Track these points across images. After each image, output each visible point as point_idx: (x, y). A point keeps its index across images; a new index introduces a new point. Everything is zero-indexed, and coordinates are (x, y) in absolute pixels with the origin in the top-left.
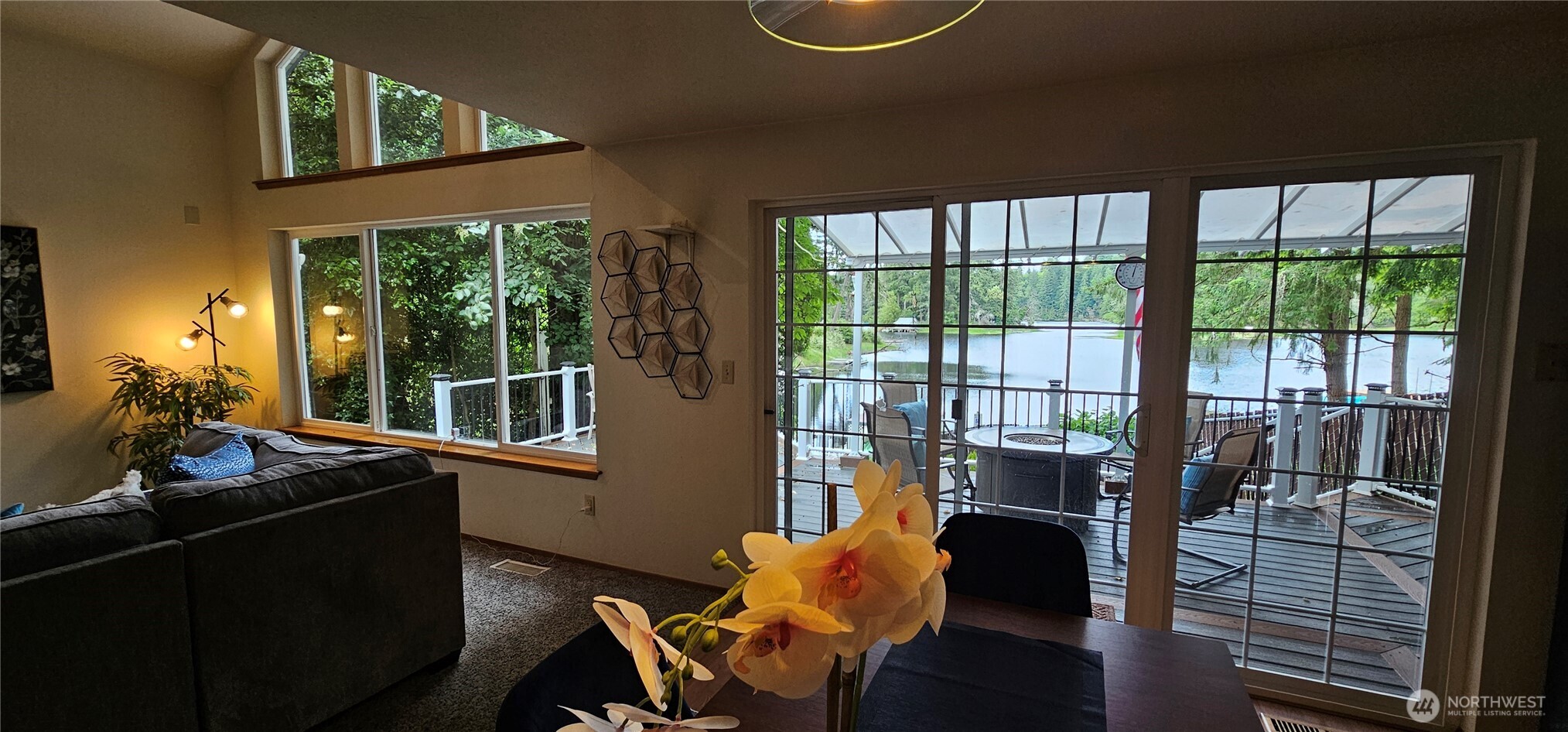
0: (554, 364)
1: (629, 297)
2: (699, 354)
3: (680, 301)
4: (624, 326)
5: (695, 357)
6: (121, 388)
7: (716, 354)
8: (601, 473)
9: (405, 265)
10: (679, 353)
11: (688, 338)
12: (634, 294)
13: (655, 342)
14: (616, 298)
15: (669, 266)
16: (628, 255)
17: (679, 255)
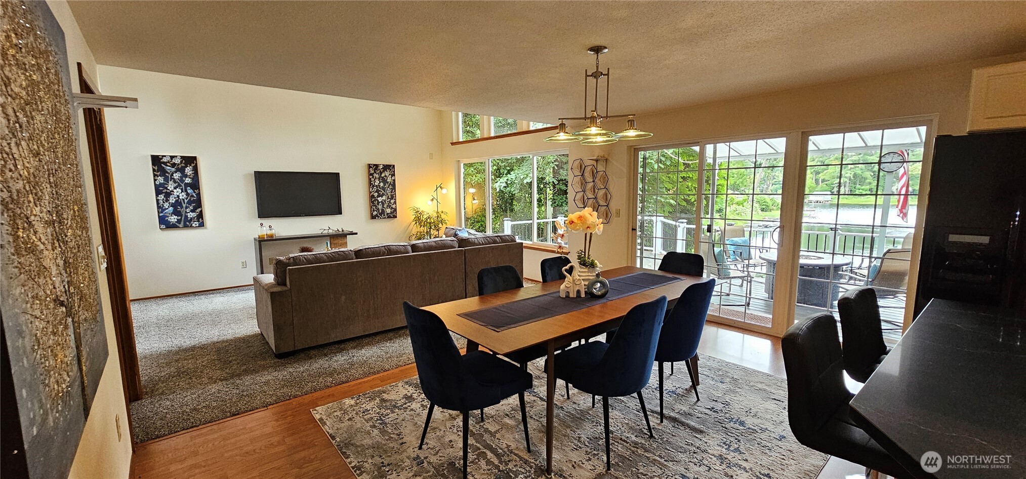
0: (555, 217)
1: (582, 184)
2: (607, 206)
3: (601, 185)
4: (580, 195)
5: (606, 207)
6: (415, 218)
7: (613, 206)
8: (569, 252)
10: (599, 206)
11: (602, 200)
12: (584, 183)
13: (590, 201)
14: (577, 185)
15: (597, 172)
16: (582, 168)
17: (601, 168)
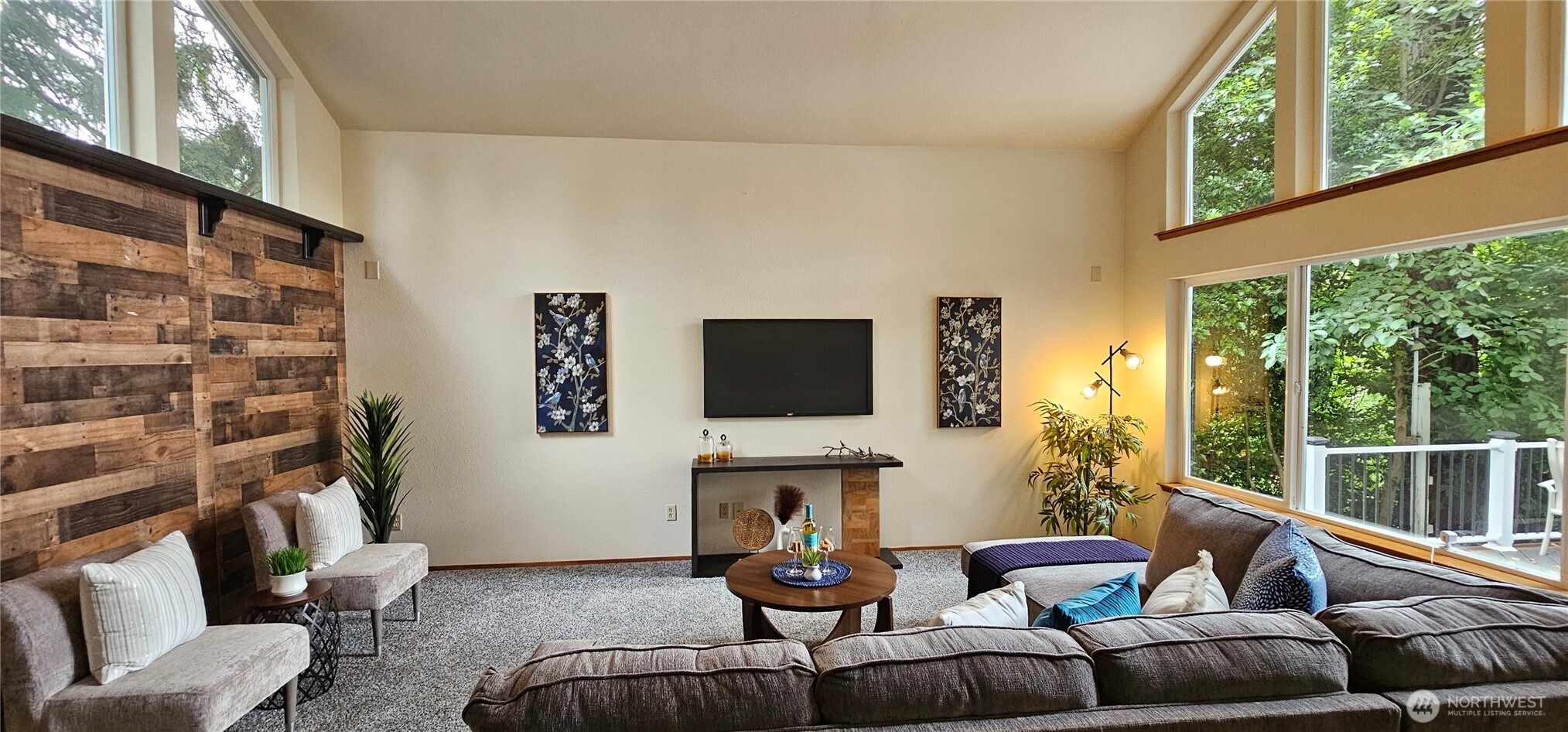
6: (1049, 430)
9: (1240, 307)
